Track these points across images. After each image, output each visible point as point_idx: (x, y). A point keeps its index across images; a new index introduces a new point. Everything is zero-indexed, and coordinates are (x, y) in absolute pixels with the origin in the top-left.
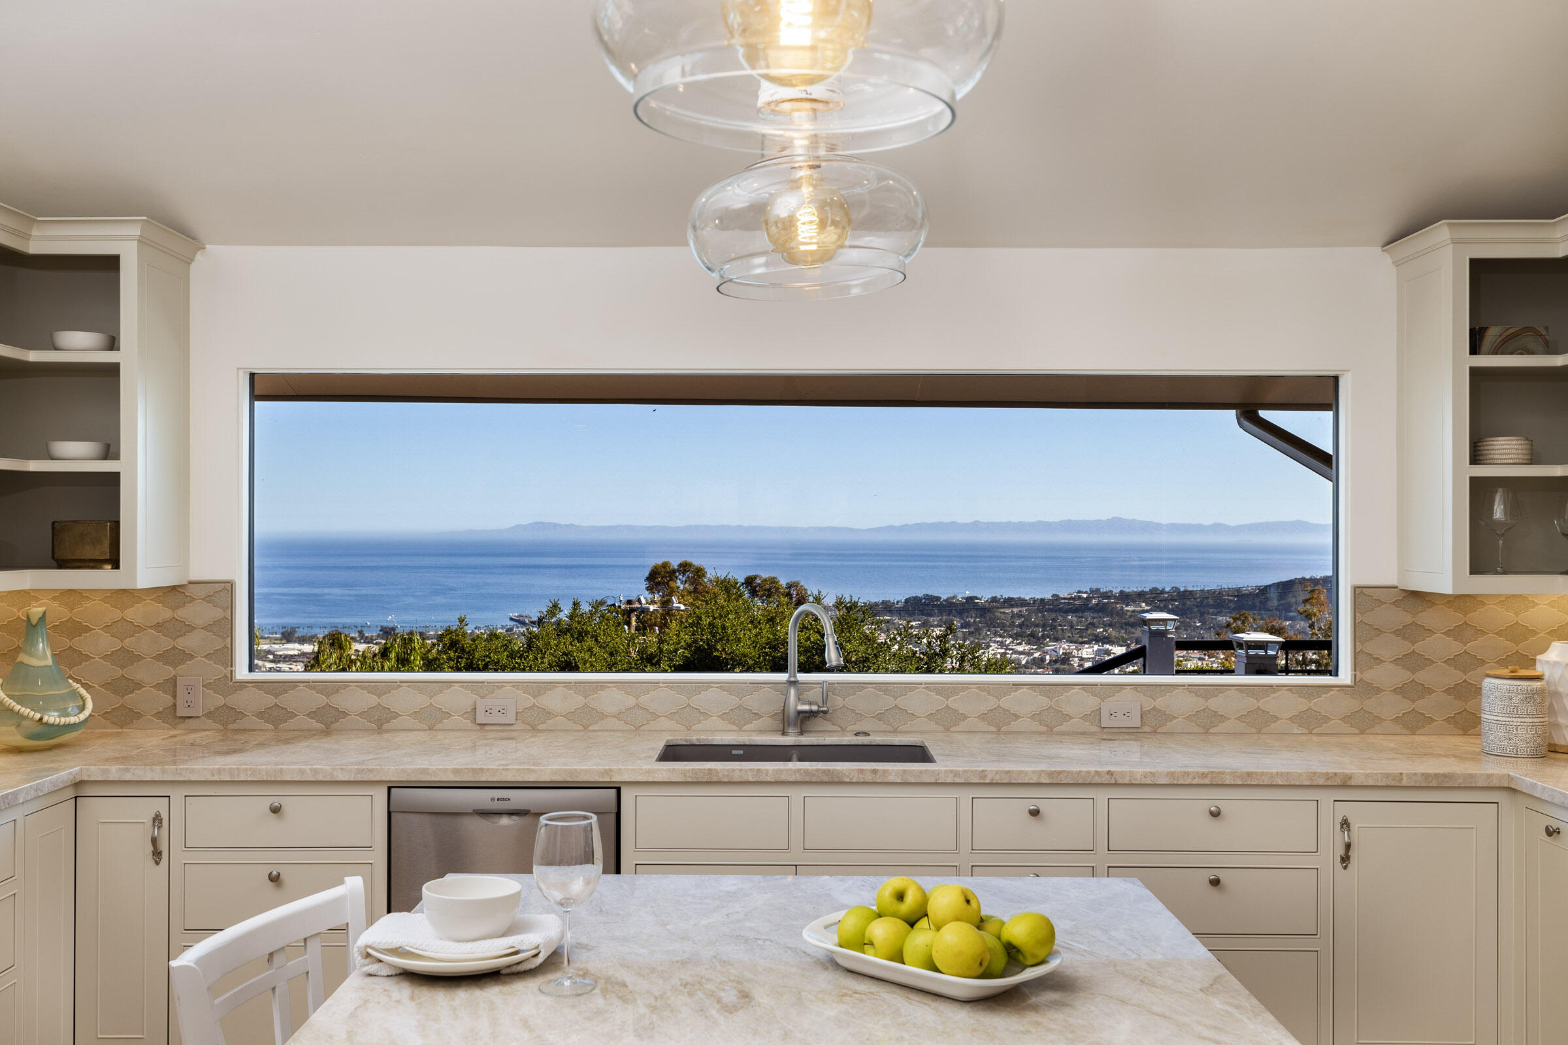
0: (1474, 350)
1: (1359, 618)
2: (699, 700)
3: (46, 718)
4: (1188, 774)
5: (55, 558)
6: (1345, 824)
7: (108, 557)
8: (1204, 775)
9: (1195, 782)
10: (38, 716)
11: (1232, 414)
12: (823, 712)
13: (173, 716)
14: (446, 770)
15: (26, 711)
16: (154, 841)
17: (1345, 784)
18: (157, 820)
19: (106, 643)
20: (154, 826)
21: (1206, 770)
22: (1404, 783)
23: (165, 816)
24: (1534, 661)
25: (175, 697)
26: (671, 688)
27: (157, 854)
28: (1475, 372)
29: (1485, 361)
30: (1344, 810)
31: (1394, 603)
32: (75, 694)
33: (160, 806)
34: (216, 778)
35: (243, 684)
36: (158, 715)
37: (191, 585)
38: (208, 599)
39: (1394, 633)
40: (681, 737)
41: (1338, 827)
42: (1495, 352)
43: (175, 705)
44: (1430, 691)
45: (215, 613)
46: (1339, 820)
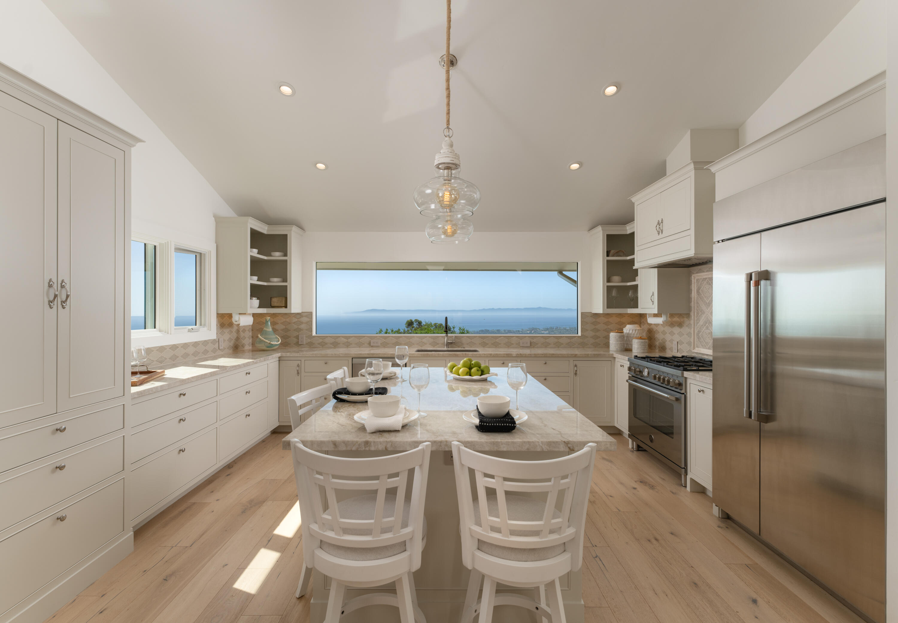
0: (608, 256)
1: (583, 320)
2: (424, 340)
3: (271, 343)
4: (539, 354)
5: (272, 306)
6: (576, 366)
7: (284, 305)
8: (542, 354)
9: (540, 356)
10: (269, 342)
11: (556, 272)
12: (454, 343)
13: (298, 344)
14: (365, 354)
15: (267, 341)
16: (298, 371)
17: (575, 356)
18: (298, 366)
19: (282, 327)
20: (297, 367)
21: (543, 353)
22: (589, 356)
23: (300, 365)
24: (623, 329)
25: (298, 340)
26: (418, 337)
27: (298, 373)
28: (608, 261)
29: (610, 258)
30: (576, 362)
31: (591, 316)
32: (277, 338)
33: (299, 362)
34: (312, 356)
35: (314, 337)
36: (294, 344)
37: (303, 313)
38: (306, 316)
39: (591, 323)
40: (420, 348)
41: (574, 366)
42: (613, 256)
43: (298, 342)
44: (599, 337)
45: (308, 319)
46: (574, 365)
